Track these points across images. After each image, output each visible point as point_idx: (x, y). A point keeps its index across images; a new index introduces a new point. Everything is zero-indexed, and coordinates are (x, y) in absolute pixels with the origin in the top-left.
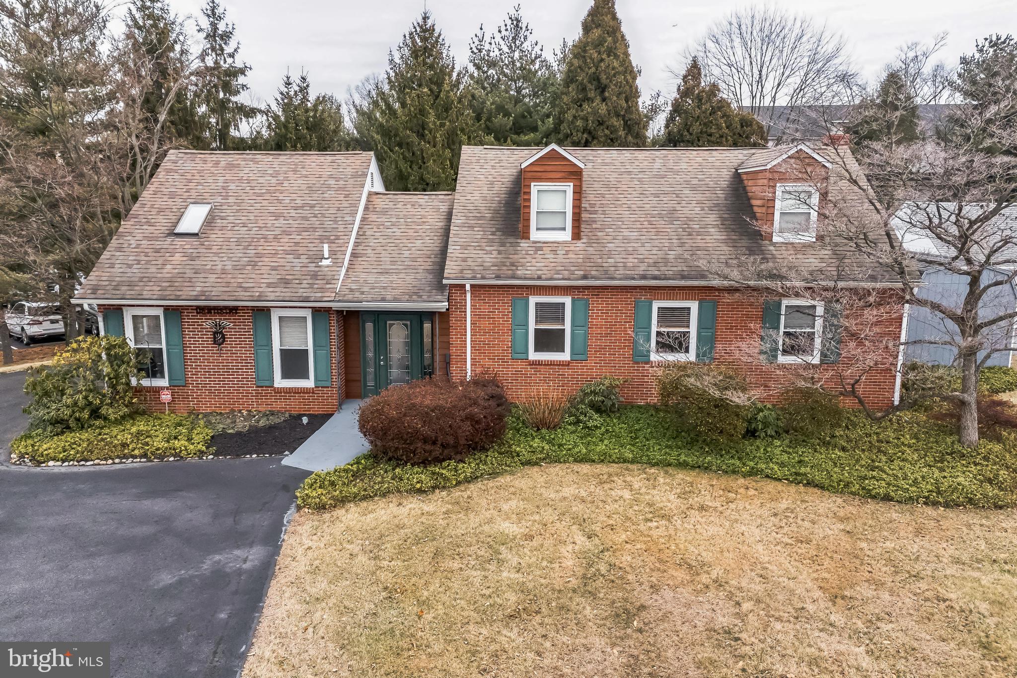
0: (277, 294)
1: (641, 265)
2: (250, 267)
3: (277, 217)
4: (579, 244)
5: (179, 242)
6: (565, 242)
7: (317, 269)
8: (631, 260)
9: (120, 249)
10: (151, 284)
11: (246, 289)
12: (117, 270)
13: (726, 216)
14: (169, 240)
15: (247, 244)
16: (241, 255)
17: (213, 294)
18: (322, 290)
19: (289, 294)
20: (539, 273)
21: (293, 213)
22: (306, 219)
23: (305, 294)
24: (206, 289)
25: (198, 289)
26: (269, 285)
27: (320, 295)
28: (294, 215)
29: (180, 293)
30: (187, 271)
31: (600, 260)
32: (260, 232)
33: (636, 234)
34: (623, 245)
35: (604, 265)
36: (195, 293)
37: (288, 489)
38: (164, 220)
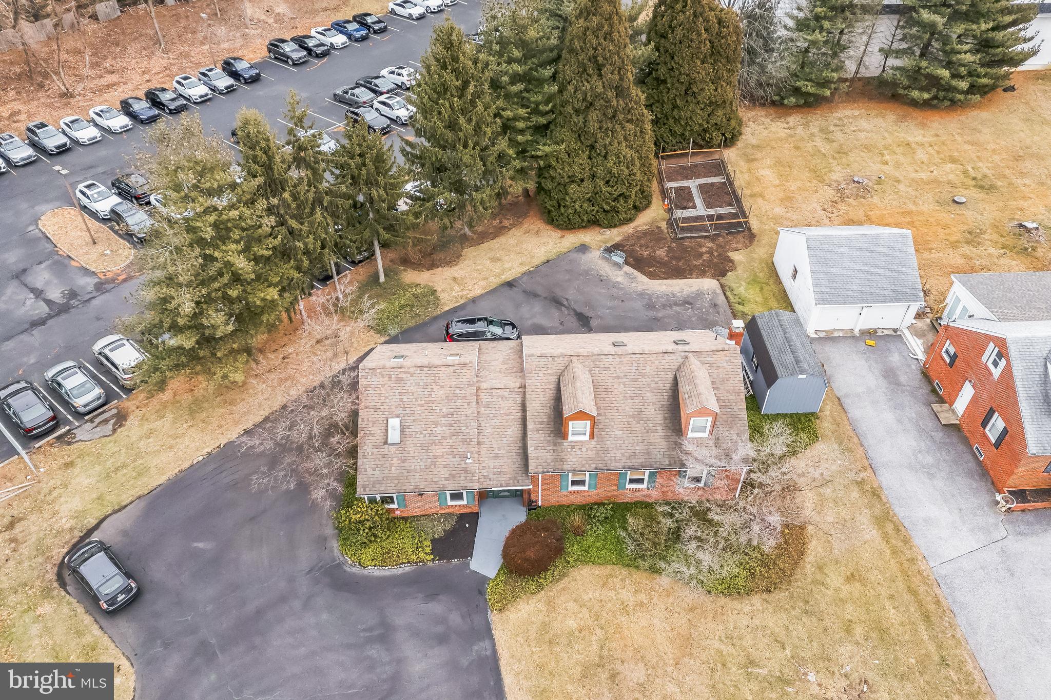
0: (452, 485)
1: (623, 458)
2: (433, 466)
3: (436, 424)
4: (593, 443)
5: (392, 448)
6: (586, 441)
7: (466, 466)
8: (618, 455)
9: (364, 457)
10: (389, 482)
11: (436, 483)
12: (370, 472)
13: (666, 415)
14: (386, 446)
15: (426, 448)
16: (426, 457)
17: (421, 487)
18: (472, 481)
19: (456, 485)
20: (574, 466)
21: (443, 420)
22: (451, 425)
23: (465, 485)
24: (416, 484)
25: (413, 484)
26: (446, 479)
27: (471, 484)
28: (443, 422)
29: (405, 488)
30: (404, 471)
31: (603, 455)
32: (431, 438)
33: (621, 432)
34: (614, 442)
35: (606, 459)
36: (412, 487)
37: (481, 593)
38: (378, 431)
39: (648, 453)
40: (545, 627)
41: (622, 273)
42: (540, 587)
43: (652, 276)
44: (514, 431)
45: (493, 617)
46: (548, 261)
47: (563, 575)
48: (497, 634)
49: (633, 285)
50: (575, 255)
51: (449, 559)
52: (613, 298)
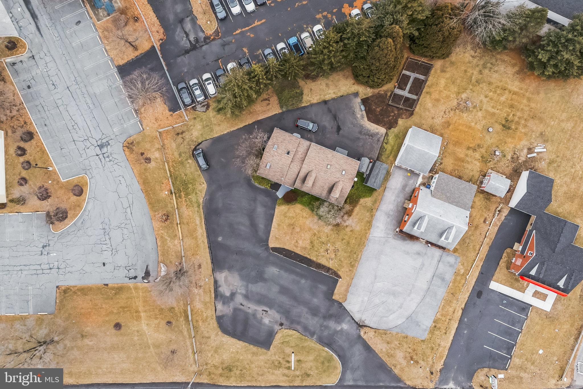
0: (277, 181)
3: (278, 169)
5: (267, 169)
7: (281, 179)
9: (260, 168)
10: (264, 175)
12: (260, 171)
13: (329, 189)
14: (265, 168)
15: (274, 172)
16: (273, 174)
18: (281, 182)
20: (305, 188)
24: (270, 178)
26: (276, 179)
28: (280, 169)
32: (276, 171)
36: (268, 178)
37: (277, 201)
38: (265, 164)
39: (321, 194)
40: (286, 213)
41: (361, 113)
42: (288, 205)
43: (369, 119)
44: (295, 176)
45: (277, 207)
46: (343, 96)
47: (294, 204)
48: (276, 210)
49: (362, 120)
50: (352, 97)
51: (273, 190)
52: (352, 123)
